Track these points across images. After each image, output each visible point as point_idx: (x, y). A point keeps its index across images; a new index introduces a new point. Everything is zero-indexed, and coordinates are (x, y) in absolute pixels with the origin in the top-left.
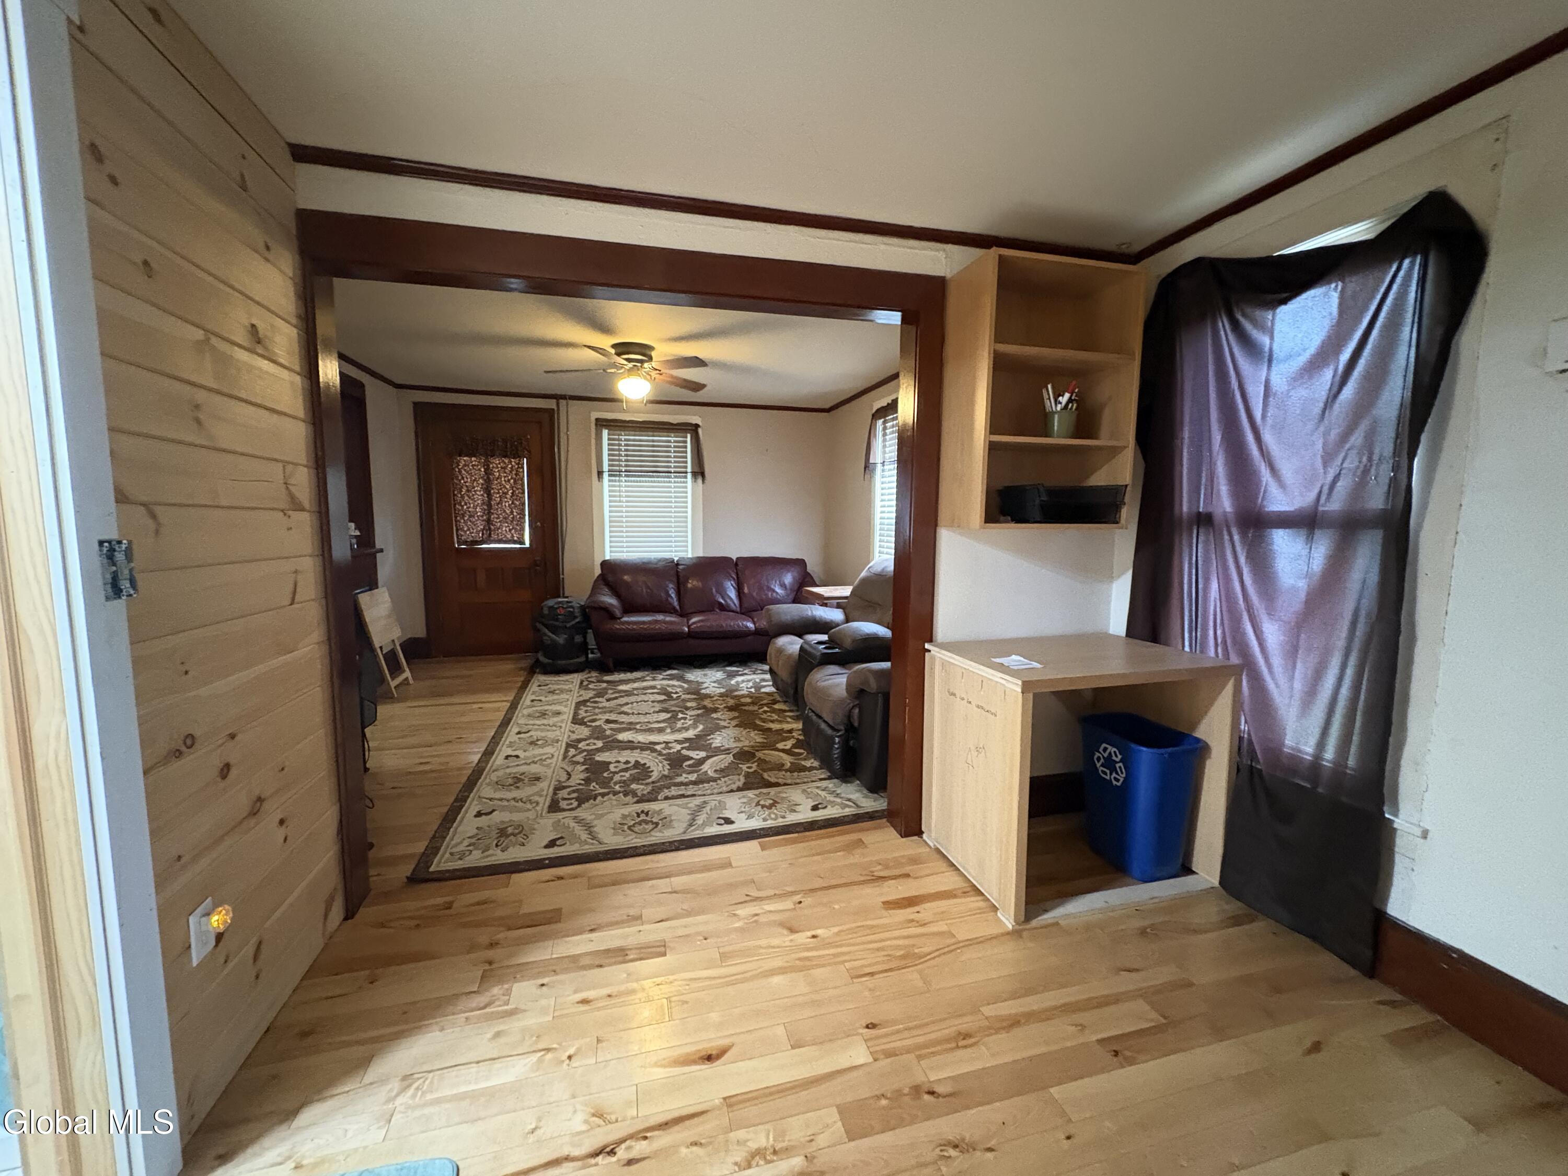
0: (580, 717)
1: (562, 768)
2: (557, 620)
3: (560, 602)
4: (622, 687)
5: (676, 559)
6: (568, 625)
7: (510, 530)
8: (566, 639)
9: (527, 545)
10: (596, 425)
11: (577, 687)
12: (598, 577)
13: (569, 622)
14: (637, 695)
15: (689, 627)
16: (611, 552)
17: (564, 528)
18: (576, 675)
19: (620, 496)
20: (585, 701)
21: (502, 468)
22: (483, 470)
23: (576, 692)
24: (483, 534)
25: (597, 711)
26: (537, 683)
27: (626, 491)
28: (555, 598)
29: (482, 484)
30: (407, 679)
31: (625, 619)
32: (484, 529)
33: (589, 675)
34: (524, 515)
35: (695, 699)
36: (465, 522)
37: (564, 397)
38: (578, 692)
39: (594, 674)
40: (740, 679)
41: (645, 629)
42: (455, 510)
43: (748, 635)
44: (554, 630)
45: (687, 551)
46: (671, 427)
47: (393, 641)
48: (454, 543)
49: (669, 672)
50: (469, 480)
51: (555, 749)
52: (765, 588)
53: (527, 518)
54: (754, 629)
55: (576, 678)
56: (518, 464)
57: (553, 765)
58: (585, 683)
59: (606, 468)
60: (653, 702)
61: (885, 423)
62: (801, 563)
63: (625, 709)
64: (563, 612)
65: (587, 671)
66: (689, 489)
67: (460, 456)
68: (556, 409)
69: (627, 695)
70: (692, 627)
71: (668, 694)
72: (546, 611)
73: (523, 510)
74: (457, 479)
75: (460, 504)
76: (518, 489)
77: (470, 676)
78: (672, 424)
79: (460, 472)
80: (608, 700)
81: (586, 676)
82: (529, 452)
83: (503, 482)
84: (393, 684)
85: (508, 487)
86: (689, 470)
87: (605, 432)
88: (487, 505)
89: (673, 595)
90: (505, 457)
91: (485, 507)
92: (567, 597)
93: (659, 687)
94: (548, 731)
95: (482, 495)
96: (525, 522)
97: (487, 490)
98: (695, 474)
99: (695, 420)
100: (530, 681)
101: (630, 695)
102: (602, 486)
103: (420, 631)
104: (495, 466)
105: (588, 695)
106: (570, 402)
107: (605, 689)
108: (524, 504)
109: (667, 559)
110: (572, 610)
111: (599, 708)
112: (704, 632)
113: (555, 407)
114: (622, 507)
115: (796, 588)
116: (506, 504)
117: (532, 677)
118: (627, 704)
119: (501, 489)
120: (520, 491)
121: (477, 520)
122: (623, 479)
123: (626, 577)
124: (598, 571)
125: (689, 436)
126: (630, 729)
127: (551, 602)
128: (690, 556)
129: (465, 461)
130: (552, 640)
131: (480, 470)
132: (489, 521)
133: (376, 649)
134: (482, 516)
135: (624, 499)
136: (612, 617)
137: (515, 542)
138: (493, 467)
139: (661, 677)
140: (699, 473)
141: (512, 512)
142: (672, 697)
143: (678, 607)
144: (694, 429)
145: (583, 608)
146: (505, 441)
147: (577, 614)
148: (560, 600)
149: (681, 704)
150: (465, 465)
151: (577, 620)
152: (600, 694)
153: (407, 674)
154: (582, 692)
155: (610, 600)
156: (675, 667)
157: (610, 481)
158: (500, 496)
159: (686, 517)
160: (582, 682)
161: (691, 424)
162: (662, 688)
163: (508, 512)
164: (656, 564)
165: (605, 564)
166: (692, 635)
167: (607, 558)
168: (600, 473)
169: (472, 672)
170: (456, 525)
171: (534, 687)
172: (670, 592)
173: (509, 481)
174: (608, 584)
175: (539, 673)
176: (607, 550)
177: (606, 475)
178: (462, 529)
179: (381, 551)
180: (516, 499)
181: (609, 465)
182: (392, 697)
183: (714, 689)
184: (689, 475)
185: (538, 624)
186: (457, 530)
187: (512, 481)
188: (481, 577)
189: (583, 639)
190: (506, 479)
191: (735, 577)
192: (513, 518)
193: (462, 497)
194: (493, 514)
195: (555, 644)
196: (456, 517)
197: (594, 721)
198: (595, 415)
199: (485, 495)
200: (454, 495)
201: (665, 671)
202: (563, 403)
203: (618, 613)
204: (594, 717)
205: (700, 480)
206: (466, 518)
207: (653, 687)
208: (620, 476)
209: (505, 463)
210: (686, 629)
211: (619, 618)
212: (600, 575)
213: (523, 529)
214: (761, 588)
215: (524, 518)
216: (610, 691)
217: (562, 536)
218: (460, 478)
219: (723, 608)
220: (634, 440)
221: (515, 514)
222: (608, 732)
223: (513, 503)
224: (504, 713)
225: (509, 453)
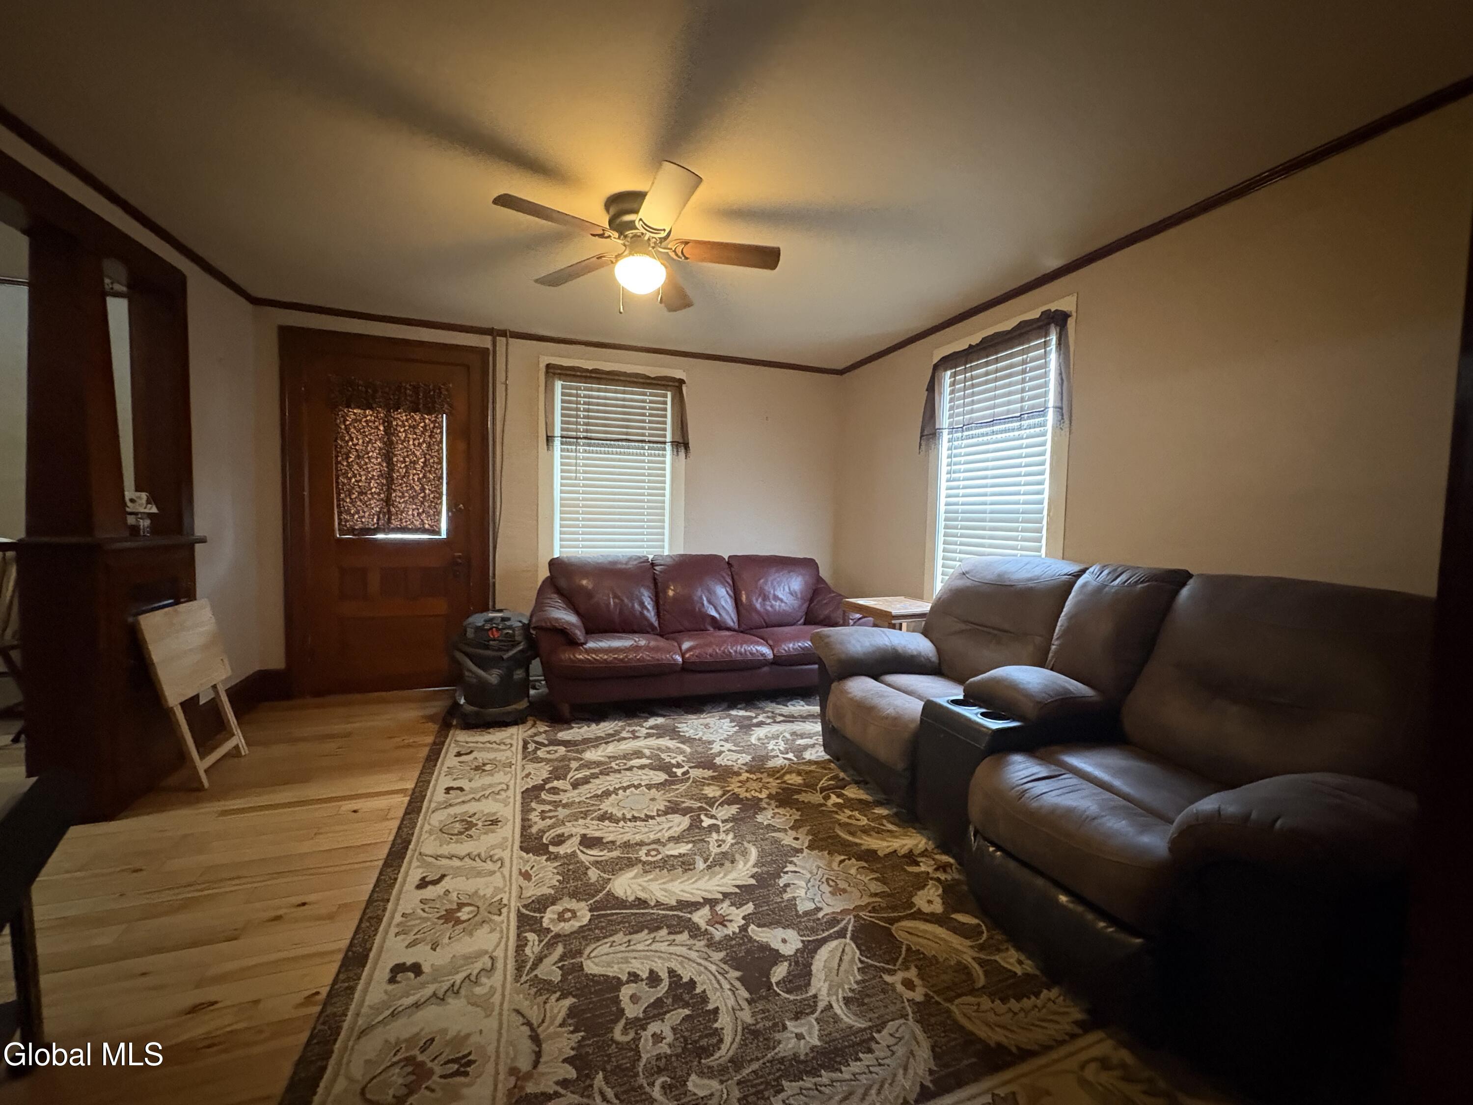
0: (534, 830)
1: (518, 1012)
2: (487, 647)
3: (491, 620)
4: (591, 755)
5: (651, 557)
6: (505, 657)
7: (419, 514)
8: (501, 676)
9: (444, 535)
10: (547, 372)
11: (520, 756)
12: (544, 582)
13: (508, 651)
14: (619, 771)
15: (683, 656)
16: (562, 547)
17: (498, 514)
18: (513, 730)
19: (576, 472)
20: (538, 788)
21: (410, 426)
22: (382, 428)
23: (519, 768)
24: (378, 519)
25: (562, 813)
26: (453, 750)
27: (585, 465)
28: (482, 612)
29: (380, 449)
30: (237, 747)
31: (591, 645)
32: (380, 512)
33: (533, 730)
34: (441, 494)
35: (713, 778)
36: (353, 502)
37: (503, 333)
38: (523, 768)
39: (542, 727)
40: (760, 732)
41: (622, 660)
42: (337, 482)
43: (765, 665)
44: (483, 663)
45: (663, 547)
46: (648, 381)
47: (214, 687)
48: (333, 530)
49: (652, 721)
50: (361, 441)
51: (496, 936)
52: (771, 596)
53: (444, 498)
54: (771, 656)
55: (515, 735)
56: (434, 422)
57: (497, 998)
58: (531, 747)
59: (558, 432)
60: (649, 787)
61: (954, 375)
62: (808, 564)
63: (607, 806)
64: (496, 635)
65: (530, 723)
66: (668, 466)
67: (348, 406)
68: (491, 348)
69: (601, 773)
70: (687, 656)
71: (666, 768)
72: (470, 634)
73: (439, 487)
74: (343, 440)
75: (345, 475)
76: (432, 457)
77: (348, 735)
78: (649, 378)
79: (347, 429)
80: (575, 785)
81: (530, 732)
82: (451, 406)
83: (412, 447)
84: (202, 765)
85: (418, 453)
86: (669, 438)
87: (558, 385)
88: (387, 478)
89: (650, 607)
90: (416, 411)
91: (384, 481)
92: (500, 611)
93: (647, 752)
94: (479, 874)
95: (379, 464)
96: (441, 503)
97: (388, 456)
98: (676, 444)
99: (679, 374)
100: (443, 743)
101: (605, 773)
102: (552, 456)
103: (276, 661)
104: (400, 423)
105: (541, 772)
106: (511, 340)
107: (563, 759)
108: (441, 478)
109: (640, 558)
110: (510, 632)
111: (565, 806)
112: (702, 663)
113: (489, 345)
114: (578, 486)
115: (809, 596)
116: (415, 475)
117: (446, 737)
118: (607, 794)
119: (408, 456)
120: (436, 460)
121: (370, 500)
122: (581, 448)
123: (584, 582)
124: (544, 573)
125: (669, 394)
126: (631, 863)
127: (478, 620)
128: (666, 553)
129: (355, 414)
130: (478, 677)
131: (377, 428)
132: (388, 501)
133: (171, 710)
134: (379, 494)
135: (582, 476)
136: (573, 643)
137: (424, 531)
138: (397, 425)
139: (644, 731)
140: (682, 444)
141: (423, 489)
142: (675, 775)
143: (656, 624)
144: (677, 386)
145: (526, 627)
146: (416, 389)
147: (518, 638)
148: (491, 615)
149: (695, 791)
150: (355, 421)
151: (520, 647)
152: (558, 773)
153: (238, 739)
154: (530, 767)
155: (566, 617)
156: (661, 712)
157: (562, 450)
158: (406, 466)
159: (664, 502)
160: (525, 744)
161: (673, 379)
162: (655, 757)
163: (417, 488)
164: (626, 564)
165: (554, 564)
166: (687, 668)
167: (556, 555)
168: (549, 439)
169: (349, 727)
170: (339, 506)
171: (449, 759)
172: (646, 604)
173: (420, 445)
174: (559, 592)
175: (456, 727)
176: (557, 543)
177: (557, 442)
178: (348, 512)
179: (203, 540)
180: (430, 472)
181: (562, 429)
182: (200, 788)
183: (735, 756)
184: (668, 447)
185: (459, 656)
186: (340, 513)
187: (424, 445)
188: (374, 581)
189: (524, 674)
190: (416, 442)
191: (731, 582)
192: (424, 497)
193: (349, 465)
194: (395, 491)
195: (483, 684)
196: (339, 494)
197: (560, 840)
198: (545, 360)
199: (385, 465)
200: (338, 463)
201: (646, 719)
202: (501, 341)
203: (580, 634)
204: (559, 831)
205: (682, 453)
206: (354, 496)
207: (638, 754)
208: (577, 444)
209: (415, 421)
210: (679, 659)
211: (582, 644)
212: (547, 578)
213: (439, 513)
214: (765, 598)
215: (440, 498)
216: (574, 765)
217: (494, 523)
218: (347, 438)
219: (718, 625)
220: (598, 398)
221: (427, 491)
222: (593, 874)
223: (424, 476)
224: (395, 824)
225: (421, 406)
